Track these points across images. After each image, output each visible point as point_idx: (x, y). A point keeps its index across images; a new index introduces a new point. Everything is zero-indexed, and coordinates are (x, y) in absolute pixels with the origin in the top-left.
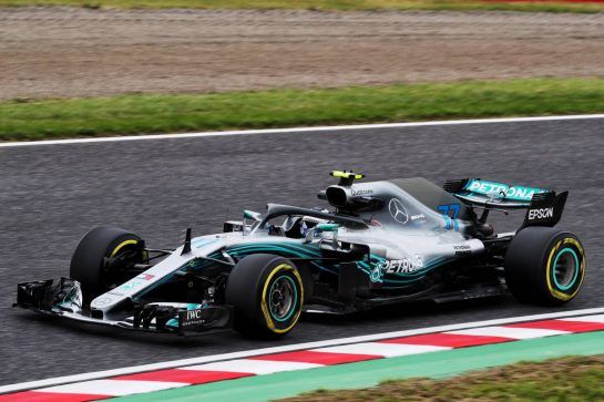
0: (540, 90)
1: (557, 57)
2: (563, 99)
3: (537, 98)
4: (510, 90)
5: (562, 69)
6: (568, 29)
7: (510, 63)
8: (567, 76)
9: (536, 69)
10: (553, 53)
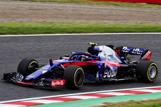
0: (18, 26)
1: (23, 16)
2: (25, 29)
3: (17, 29)
4: (8, 26)
5: (26, 20)
6: (27, 7)
7: (9, 17)
8: (27, 22)
9: (17, 19)
10: (22, 14)
